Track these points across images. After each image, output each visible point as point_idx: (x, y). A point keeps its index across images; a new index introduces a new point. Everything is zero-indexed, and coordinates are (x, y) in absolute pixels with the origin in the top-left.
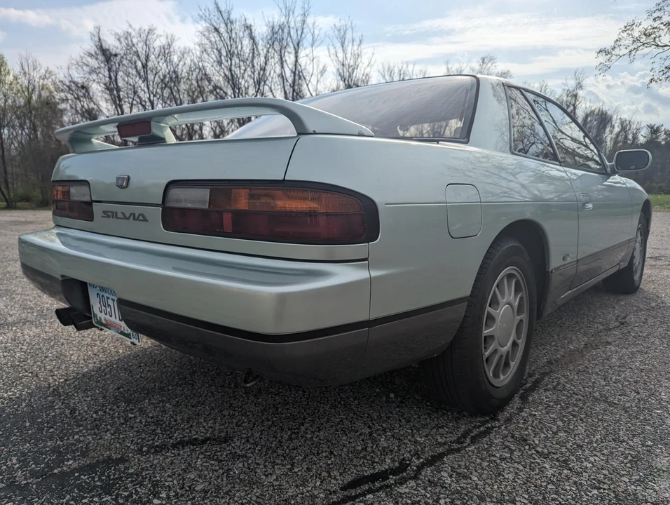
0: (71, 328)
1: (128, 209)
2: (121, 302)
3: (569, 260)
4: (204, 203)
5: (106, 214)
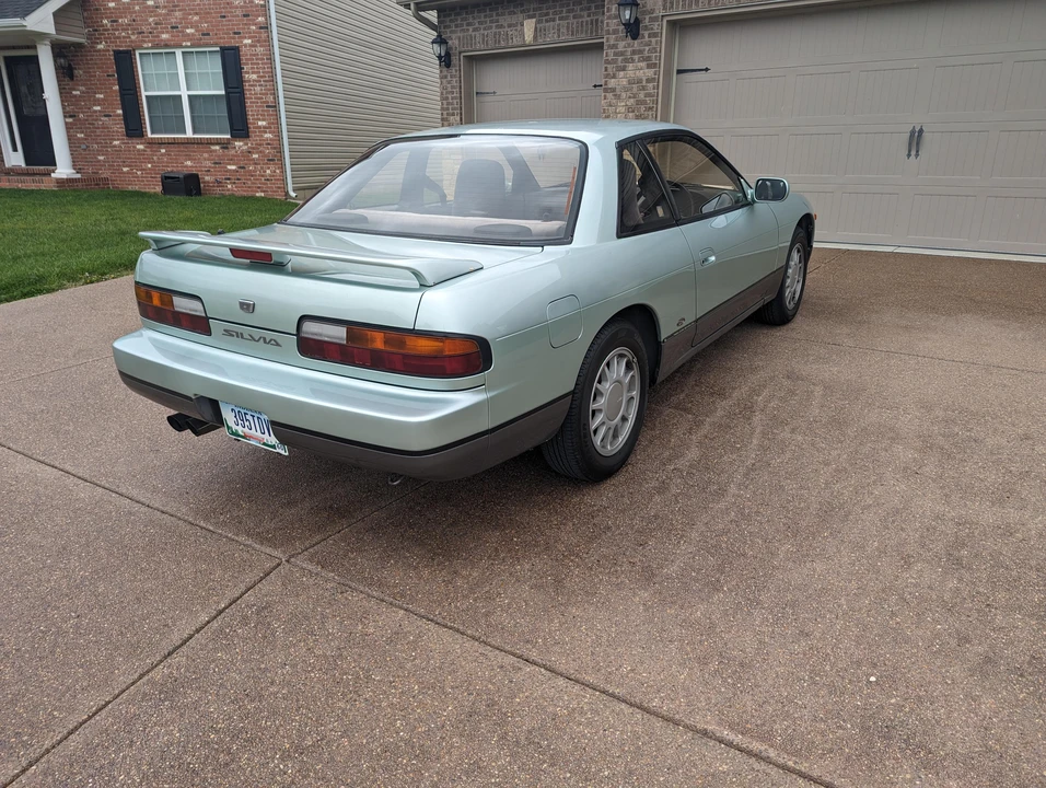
0: (188, 433)
1: (257, 333)
2: (273, 423)
3: (685, 323)
4: (342, 339)
5: (228, 333)
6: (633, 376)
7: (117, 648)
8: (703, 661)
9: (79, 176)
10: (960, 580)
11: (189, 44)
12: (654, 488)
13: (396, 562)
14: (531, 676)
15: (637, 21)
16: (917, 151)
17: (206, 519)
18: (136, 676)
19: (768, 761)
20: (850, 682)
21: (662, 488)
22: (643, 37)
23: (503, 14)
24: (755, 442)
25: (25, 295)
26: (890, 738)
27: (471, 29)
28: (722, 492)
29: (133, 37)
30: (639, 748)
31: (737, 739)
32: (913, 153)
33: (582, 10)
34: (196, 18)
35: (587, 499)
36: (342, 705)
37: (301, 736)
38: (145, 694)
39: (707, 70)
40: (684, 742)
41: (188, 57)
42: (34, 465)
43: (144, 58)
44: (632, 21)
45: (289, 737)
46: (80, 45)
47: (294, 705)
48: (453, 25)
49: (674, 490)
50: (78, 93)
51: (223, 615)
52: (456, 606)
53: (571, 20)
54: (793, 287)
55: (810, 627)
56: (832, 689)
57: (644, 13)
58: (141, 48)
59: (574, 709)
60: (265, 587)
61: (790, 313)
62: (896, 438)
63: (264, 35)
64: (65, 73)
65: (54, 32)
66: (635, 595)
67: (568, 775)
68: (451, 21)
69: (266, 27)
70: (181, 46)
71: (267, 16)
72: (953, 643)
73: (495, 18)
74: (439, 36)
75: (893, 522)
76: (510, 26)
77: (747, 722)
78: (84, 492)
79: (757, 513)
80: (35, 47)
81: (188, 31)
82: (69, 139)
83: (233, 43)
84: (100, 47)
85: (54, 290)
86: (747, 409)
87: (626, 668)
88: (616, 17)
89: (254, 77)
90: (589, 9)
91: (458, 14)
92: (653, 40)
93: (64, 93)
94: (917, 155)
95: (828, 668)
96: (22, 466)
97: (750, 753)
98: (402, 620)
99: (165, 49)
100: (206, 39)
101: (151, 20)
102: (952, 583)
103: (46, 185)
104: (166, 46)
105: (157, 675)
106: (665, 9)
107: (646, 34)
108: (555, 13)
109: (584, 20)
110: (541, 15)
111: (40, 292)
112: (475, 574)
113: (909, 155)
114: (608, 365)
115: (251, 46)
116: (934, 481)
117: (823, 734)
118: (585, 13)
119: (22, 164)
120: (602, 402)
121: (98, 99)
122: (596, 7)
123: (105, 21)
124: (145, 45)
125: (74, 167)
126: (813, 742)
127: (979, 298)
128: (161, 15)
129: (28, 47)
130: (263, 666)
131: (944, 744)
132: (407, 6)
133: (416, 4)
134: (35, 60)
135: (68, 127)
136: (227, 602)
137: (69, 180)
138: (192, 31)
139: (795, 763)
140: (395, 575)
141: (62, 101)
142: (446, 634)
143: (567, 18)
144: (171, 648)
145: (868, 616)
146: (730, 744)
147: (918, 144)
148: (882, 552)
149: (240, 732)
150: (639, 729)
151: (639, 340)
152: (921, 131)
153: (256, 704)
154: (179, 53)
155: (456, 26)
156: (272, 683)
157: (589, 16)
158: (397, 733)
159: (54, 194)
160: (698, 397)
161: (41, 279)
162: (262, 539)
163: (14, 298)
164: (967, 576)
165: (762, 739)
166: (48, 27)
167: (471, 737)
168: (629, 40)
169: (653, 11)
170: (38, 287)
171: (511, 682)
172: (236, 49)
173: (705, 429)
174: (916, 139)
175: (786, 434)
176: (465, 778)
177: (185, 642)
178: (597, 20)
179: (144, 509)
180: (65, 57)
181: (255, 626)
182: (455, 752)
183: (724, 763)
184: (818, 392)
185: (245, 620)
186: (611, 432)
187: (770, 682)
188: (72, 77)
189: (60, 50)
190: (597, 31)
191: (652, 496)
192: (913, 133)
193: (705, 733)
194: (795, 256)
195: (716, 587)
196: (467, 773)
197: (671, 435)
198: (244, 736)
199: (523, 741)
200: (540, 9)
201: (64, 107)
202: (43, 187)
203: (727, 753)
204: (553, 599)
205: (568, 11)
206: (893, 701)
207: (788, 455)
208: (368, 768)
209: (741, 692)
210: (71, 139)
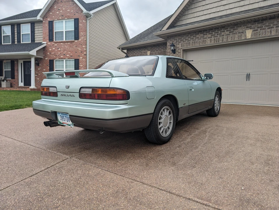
0: (48, 127)
1: (69, 94)
3: (186, 105)
4: (90, 92)
5: (62, 95)
6: (171, 116)
7: (17, 174)
8: (189, 183)
9: (36, 88)
10: (269, 168)
11: (67, 58)
12: (177, 146)
13: (101, 159)
14: (136, 184)
15: (175, 50)
16: (249, 79)
17: (50, 149)
18: (20, 180)
19: (209, 206)
20: (236, 189)
21: (179, 146)
22: (176, 53)
23: (142, 50)
24: (207, 138)
25: (16, 109)
26: (249, 202)
27: (135, 54)
28: (197, 148)
29: (54, 57)
30: (168, 202)
31: (200, 201)
32: (248, 80)
33: (161, 49)
34: (70, 53)
35: (158, 148)
36: (78, 189)
37: (65, 195)
38: (22, 184)
39: (192, 61)
40: (182, 201)
41: (67, 61)
42: (7, 138)
43: (56, 62)
44: (174, 49)
45: (61, 195)
46: (41, 59)
47: (64, 189)
48: (130, 53)
49: (183, 147)
50: (39, 69)
51: (49, 168)
52: (116, 169)
53: (159, 51)
54: (217, 107)
55: (223, 176)
56: (230, 190)
57: (176, 48)
58: (56, 59)
59: (148, 192)
60: (62, 163)
61: (217, 114)
62: (248, 138)
63: (85, 56)
64: (37, 64)
65: (36, 55)
66: (169, 168)
67: (145, 207)
68: (130, 52)
69: (86, 55)
70: (65, 59)
71: (86, 52)
72: (268, 181)
73: (140, 51)
74: (127, 55)
75: (248, 155)
76: (144, 53)
77: (203, 197)
78: (18, 144)
79: (207, 152)
80: (31, 59)
81: (67, 55)
82: (35, 80)
83: (78, 58)
84: (46, 59)
85: (23, 108)
86: (205, 132)
87: (165, 183)
88: (170, 49)
89: (82, 66)
90: (163, 48)
91: (131, 50)
92: (179, 54)
93: (36, 69)
94: (249, 80)
95: (229, 185)
96: (4, 138)
97: (204, 204)
98: (100, 171)
99: (61, 59)
100: (71, 57)
101: (59, 53)
102: (267, 168)
103: (28, 90)
104: (62, 59)
105: (26, 180)
106: (181, 47)
107: (177, 52)
108: (155, 50)
109: (162, 51)
110: (151, 50)
111: (20, 108)
112: (123, 162)
113: (247, 80)
114: (164, 110)
115: (82, 59)
116: (260, 147)
117: (227, 201)
118: (162, 50)
119: (23, 86)
120: (162, 121)
121: (44, 71)
122: (165, 48)
123: (48, 53)
124: (57, 59)
125: (35, 86)
126: (224, 202)
127: (270, 113)
128: (61, 52)
129: (29, 59)
130: (57, 180)
131: (267, 205)
132: (120, 49)
133: (122, 48)
134: (30, 62)
135: (35, 77)
136: (51, 166)
137: (34, 89)
138: (68, 55)
139: (218, 207)
140: (100, 162)
141: (35, 71)
142: (112, 175)
143: (158, 51)
144: (32, 175)
145: (241, 174)
146: (197, 202)
147: (249, 77)
148: (245, 161)
149: (47, 194)
150: (168, 197)
151: (173, 106)
152: (249, 74)
153: (54, 187)
154: (64, 60)
155: (131, 53)
156: (59, 183)
157: (163, 50)
158: (94, 196)
159: (29, 91)
160: (191, 129)
161: (21, 105)
162: (64, 153)
163: (13, 109)
164: (271, 167)
165: (207, 201)
166: (35, 54)
167: (116, 197)
168: (173, 54)
169: (179, 47)
170: (20, 107)
171: (130, 185)
172: (78, 60)
173: (192, 135)
174: (248, 76)
175: (216, 137)
176: (112, 207)
177: (36, 174)
178: (165, 51)
179: (33, 147)
180: (37, 61)
181: (57, 171)
182: (110, 201)
183: (195, 206)
184: (225, 129)
185: (55, 170)
186: (165, 130)
187: (210, 188)
188: (38, 65)
189: (36, 59)
190: (165, 53)
191: (176, 148)
192: (247, 75)
193: (189, 199)
194: (217, 99)
195: (194, 167)
196: (113, 206)
197: (182, 136)
198: (48, 194)
199: (132, 199)
200: (151, 49)
201: (35, 72)
202: (27, 90)
203: (196, 204)
204: (145, 168)
205: (158, 49)
206: (249, 194)
207: (216, 141)
208: (83, 203)
209: (201, 190)
210: (36, 80)
